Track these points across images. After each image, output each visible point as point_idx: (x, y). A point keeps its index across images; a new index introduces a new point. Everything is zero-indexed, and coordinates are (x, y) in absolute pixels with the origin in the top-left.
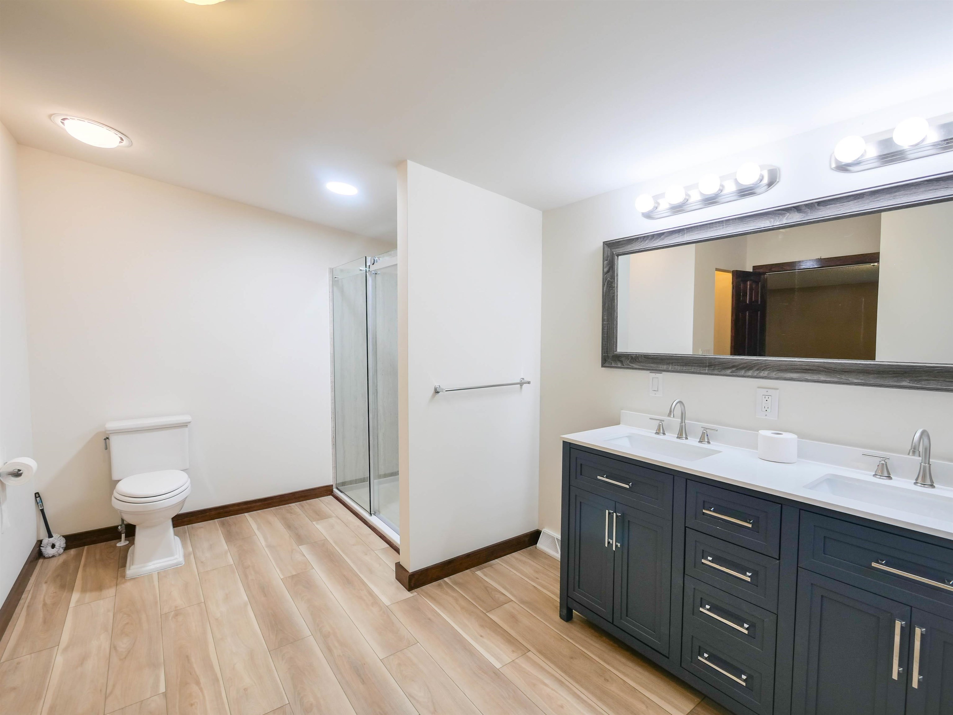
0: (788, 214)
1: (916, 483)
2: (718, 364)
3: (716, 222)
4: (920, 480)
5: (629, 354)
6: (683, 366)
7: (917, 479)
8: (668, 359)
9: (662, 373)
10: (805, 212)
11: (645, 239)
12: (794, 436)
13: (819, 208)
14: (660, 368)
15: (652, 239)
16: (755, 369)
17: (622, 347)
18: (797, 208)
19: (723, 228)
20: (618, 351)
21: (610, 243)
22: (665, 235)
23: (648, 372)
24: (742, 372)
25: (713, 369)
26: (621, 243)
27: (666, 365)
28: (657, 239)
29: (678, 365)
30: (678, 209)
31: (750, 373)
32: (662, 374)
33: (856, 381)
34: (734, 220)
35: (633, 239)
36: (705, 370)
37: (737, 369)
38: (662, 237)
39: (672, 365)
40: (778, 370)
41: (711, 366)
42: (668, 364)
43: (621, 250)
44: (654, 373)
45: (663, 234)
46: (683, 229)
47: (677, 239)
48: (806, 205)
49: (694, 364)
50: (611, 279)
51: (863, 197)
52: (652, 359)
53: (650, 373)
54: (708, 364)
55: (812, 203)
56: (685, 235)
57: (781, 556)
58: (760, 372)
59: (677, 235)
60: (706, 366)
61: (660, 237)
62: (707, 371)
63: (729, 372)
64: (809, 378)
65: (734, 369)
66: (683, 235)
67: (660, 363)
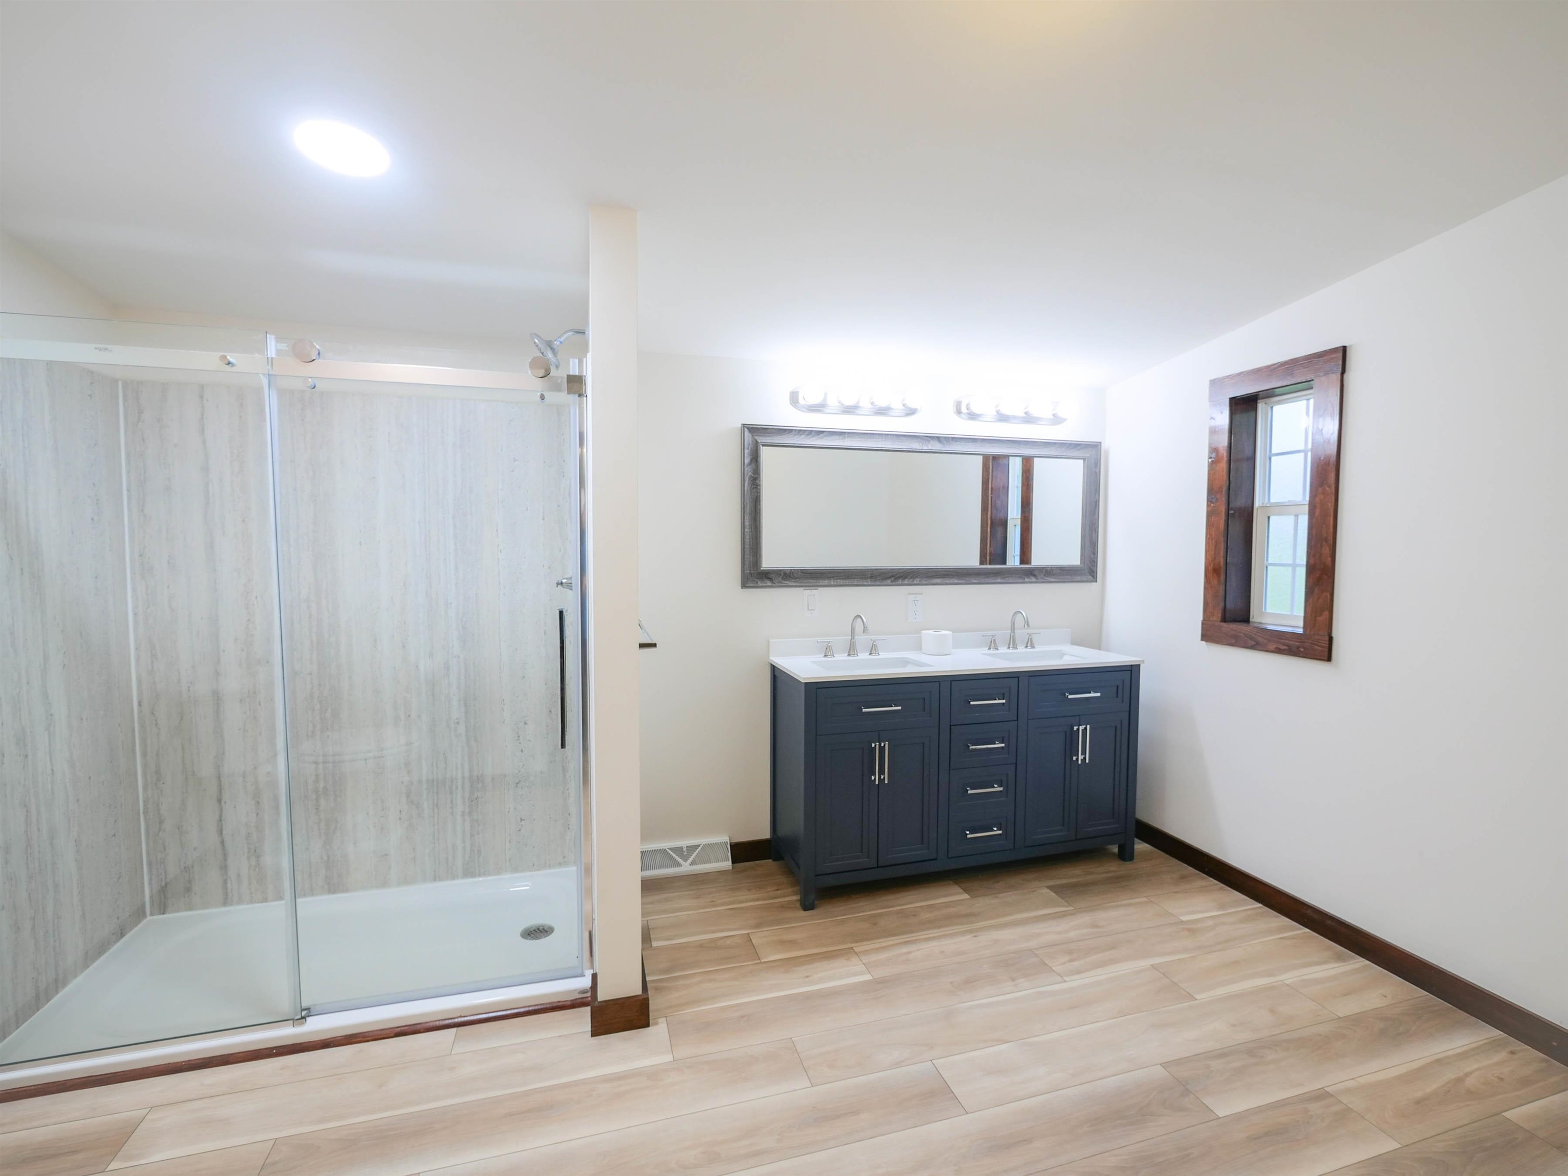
0: (932, 442)
1: (1009, 648)
2: (878, 575)
3: (876, 434)
4: (1011, 646)
5: (781, 570)
6: (845, 579)
7: (1009, 645)
8: (829, 573)
9: (817, 589)
10: (943, 444)
11: (800, 433)
12: (951, 632)
13: (952, 442)
14: (821, 584)
15: (808, 435)
16: (909, 578)
17: (768, 562)
18: (938, 439)
19: (882, 441)
20: (763, 566)
21: (752, 428)
22: (825, 434)
23: (802, 589)
24: (900, 582)
25: (875, 581)
26: (768, 431)
27: (827, 579)
28: (814, 436)
29: (840, 579)
30: (850, 410)
31: (906, 582)
32: (818, 591)
33: (975, 581)
34: (892, 436)
35: (786, 430)
36: (868, 582)
37: (895, 579)
38: (821, 435)
39: (834, 579)
40: (926, 577)
41: (872, 577)
42: (829, 578)
43: (768, 440)
44: (809, 589)
45: (823, 432)
46: (845, 433)
47: (837, 441)
48: (945, 438)
49: (857, 577)
50: (754, 474)
51: (976, 442)
52: (809, 573)
53: (805, 590)
54: (869, 576)
55: (948, 437)
56: (846, 440)
57: (1019, 717)
58: (913, 580)
59: (837, 437)
60: (867, 578)
61: (819, 435)
62: (869, 583)
63: (889, 582)
64: (948, 582)
65: (893, 579)
66: (842, 439)
67: (820, 578)
